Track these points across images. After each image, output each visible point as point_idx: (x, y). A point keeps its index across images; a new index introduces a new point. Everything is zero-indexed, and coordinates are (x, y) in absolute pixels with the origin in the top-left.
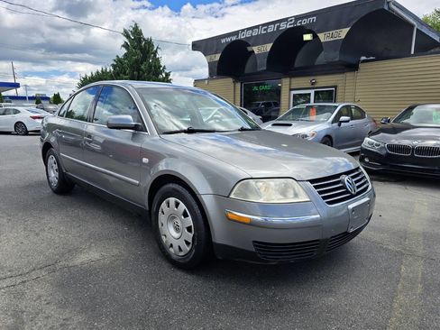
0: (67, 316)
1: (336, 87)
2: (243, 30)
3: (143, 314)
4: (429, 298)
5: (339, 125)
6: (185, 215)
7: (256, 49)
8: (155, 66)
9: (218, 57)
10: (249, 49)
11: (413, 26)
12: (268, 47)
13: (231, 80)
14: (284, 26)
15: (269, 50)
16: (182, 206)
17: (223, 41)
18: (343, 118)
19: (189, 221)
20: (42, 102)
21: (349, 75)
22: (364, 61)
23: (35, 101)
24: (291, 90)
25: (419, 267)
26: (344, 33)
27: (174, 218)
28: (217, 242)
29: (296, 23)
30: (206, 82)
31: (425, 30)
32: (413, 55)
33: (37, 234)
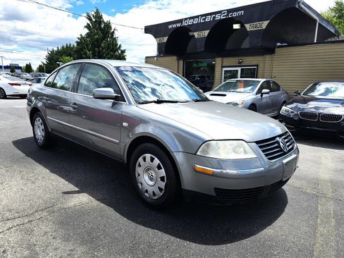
0: (72, 248)
1: (257, 66)
2: (186, 19)
3: (131, 245)
4: (341, 229)
5: (262, 96)
6: (159, 167)
7: (196, 34)
8: (113, 44)
9: (165, 39)
10: (191, 34)
11: (315, 21)
12: (206, 33)
13: (175, 58)
14: (218, 17)
15: (206, 35)
16: (157, 161)
17: (170, 27)
18: (264, 91)
19: (163, 172)
20: (16, 70)
21: (268, 57)
22: (279, 47)
23: (10, 70)
24: (223, 67)
25: (331, 206)
26: (265, 24)
27: (149, 169)
28: (186, 189)
29: (228, 15)
30: (155, 58)
31: (324, 24)
32: (315, 43)
33: (33, 183)
